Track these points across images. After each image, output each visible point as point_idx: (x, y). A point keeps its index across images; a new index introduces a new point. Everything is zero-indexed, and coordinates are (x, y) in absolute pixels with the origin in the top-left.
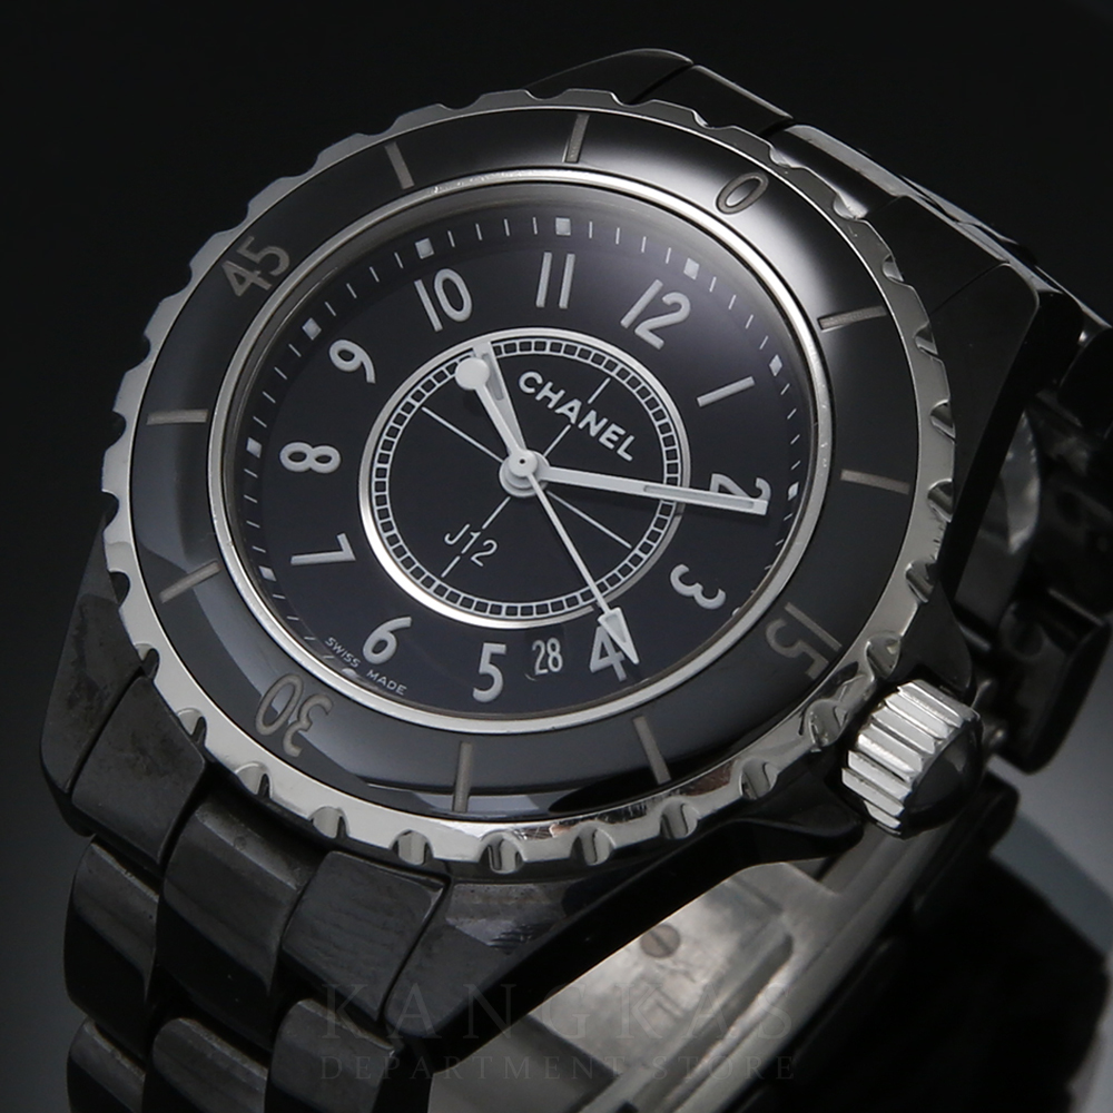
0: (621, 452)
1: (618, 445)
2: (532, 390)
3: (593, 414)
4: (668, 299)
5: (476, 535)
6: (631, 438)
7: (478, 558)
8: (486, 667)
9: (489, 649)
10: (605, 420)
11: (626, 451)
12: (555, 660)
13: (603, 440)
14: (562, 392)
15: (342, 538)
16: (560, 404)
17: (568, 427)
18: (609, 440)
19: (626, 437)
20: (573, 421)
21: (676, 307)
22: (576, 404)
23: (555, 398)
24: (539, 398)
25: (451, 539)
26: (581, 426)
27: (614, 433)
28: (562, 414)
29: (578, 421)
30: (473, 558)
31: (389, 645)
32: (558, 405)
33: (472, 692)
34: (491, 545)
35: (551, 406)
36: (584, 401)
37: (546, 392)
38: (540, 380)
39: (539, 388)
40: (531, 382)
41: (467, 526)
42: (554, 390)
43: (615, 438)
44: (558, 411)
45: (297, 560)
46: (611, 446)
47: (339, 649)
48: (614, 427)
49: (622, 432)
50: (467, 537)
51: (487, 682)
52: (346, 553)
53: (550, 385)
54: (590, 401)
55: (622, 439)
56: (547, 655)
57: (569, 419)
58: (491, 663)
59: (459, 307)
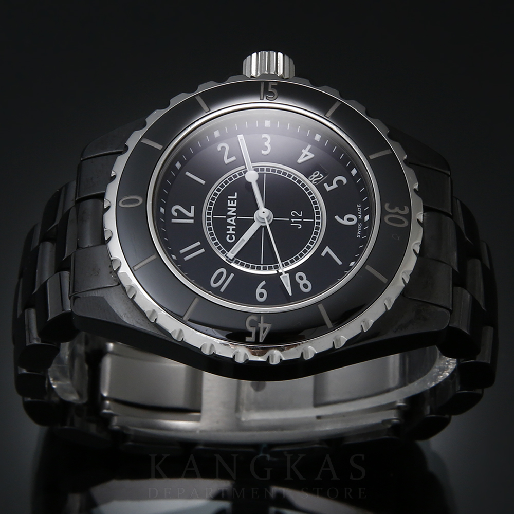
0: (235, 197)
1: (234, 200)
2: (233, 236)
3: (229, 213)
4: (175, 214)
5: (293, 220)
6: (229, 197)
7: (300, 214)
8: (335, 186)
9: (328, 188)
10: (229, 209)
11: (234, 196)
12: (315, 175)
13: (235, 205)
14: (228, 227)
15: (323, 254)
16: (232, 225)
17: (238, 217)
18: (234, 203)
19: (229, 199)
20: (235, 217)
21: (177, 210)
22: (229, 220)
23: (231, 228)
24: (234, 232)
25: (299, 226)
26: (235, 214)
27: (231, 203)
28: (235, 222)
29: (234, 216)
30: (301, 216)
31: (348, 217)
32: (233, 225)
33: (346, 184)
34: (293, 214)
35: (234, 227)
36: (226, 219)
37: (231, 232)
38: (229, 236)
39: (231, 235)
40: (231, 238)
41: (292, 224)
42: (229, 230)
43: (232, 202)
44: (235, 224)
45: (340, 263)
46: (236, 201)
47: (359, 232)
48: (229, 205)
49: (229, 201)
50: (295, 222)
51: (339, 182)
52: (327, 249)
53: (228, 232)
54: (225, 217)
55: (231, 200)
56: (316, 178)
57: (235, 220)
58: (332, 185)
59: (222, 273)
